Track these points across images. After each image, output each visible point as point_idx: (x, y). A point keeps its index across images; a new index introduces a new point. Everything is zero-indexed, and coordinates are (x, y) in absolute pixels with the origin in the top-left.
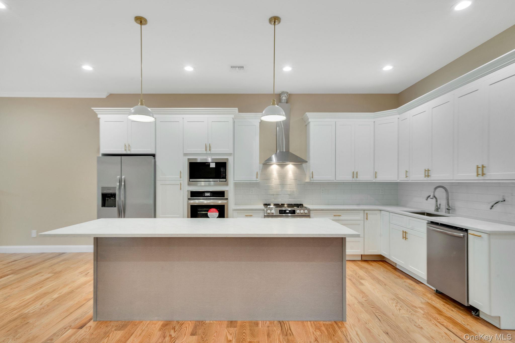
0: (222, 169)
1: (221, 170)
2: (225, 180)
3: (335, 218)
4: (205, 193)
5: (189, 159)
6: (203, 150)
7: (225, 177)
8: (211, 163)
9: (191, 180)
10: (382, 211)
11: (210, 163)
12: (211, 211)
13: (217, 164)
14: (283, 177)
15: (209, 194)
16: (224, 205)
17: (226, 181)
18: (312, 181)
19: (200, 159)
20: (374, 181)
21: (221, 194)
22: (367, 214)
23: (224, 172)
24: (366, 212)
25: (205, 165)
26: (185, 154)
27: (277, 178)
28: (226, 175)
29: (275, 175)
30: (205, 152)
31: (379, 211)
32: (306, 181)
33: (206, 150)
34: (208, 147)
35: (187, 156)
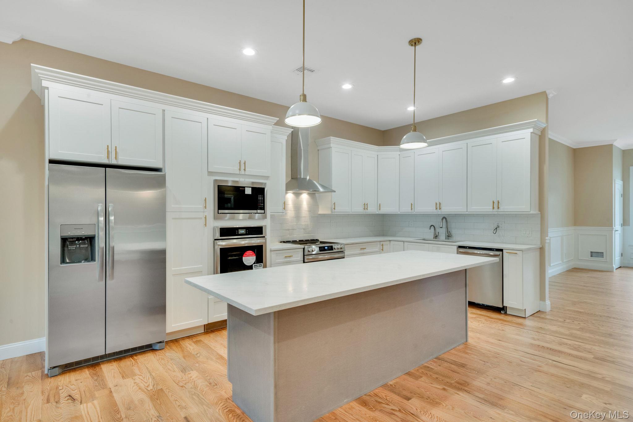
0: (260, 196)
1: (259, 199)
2: (263, 211)
3: (361, 251)
4: (239, 230)
5: (215, 181)
6: (235, 169)
7: (263, 208)
8: (246, 188)
9: (220, 211)
10: (391, 242)
11: (244, 187)
12: (246, 254)
13: (253, 189)
14: (298, 207)
15: (243, 231)
16: (262, 246)
17: (264, 213)
18: (334, 213)
19: (230, 181)
20: (377, 213)
21: (258, 231)
22: (383, 245)
23: (261, 201)
24: (382, 243)
25: (239, 190)
26: (210, 173)
27: (292, 210)
28: (264, 206)
29: (290, 205)
30: (238, 172)
31: (388, 242)
32: (319, 213)
33: (240, 169)
34: (242, 165)
35: (213, 176)
